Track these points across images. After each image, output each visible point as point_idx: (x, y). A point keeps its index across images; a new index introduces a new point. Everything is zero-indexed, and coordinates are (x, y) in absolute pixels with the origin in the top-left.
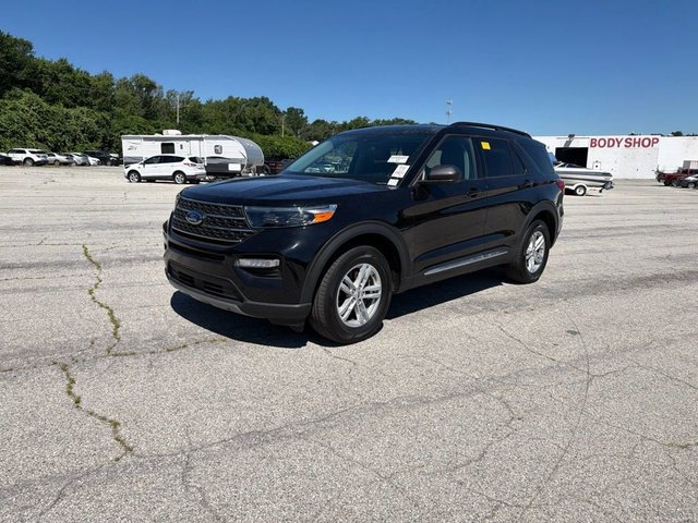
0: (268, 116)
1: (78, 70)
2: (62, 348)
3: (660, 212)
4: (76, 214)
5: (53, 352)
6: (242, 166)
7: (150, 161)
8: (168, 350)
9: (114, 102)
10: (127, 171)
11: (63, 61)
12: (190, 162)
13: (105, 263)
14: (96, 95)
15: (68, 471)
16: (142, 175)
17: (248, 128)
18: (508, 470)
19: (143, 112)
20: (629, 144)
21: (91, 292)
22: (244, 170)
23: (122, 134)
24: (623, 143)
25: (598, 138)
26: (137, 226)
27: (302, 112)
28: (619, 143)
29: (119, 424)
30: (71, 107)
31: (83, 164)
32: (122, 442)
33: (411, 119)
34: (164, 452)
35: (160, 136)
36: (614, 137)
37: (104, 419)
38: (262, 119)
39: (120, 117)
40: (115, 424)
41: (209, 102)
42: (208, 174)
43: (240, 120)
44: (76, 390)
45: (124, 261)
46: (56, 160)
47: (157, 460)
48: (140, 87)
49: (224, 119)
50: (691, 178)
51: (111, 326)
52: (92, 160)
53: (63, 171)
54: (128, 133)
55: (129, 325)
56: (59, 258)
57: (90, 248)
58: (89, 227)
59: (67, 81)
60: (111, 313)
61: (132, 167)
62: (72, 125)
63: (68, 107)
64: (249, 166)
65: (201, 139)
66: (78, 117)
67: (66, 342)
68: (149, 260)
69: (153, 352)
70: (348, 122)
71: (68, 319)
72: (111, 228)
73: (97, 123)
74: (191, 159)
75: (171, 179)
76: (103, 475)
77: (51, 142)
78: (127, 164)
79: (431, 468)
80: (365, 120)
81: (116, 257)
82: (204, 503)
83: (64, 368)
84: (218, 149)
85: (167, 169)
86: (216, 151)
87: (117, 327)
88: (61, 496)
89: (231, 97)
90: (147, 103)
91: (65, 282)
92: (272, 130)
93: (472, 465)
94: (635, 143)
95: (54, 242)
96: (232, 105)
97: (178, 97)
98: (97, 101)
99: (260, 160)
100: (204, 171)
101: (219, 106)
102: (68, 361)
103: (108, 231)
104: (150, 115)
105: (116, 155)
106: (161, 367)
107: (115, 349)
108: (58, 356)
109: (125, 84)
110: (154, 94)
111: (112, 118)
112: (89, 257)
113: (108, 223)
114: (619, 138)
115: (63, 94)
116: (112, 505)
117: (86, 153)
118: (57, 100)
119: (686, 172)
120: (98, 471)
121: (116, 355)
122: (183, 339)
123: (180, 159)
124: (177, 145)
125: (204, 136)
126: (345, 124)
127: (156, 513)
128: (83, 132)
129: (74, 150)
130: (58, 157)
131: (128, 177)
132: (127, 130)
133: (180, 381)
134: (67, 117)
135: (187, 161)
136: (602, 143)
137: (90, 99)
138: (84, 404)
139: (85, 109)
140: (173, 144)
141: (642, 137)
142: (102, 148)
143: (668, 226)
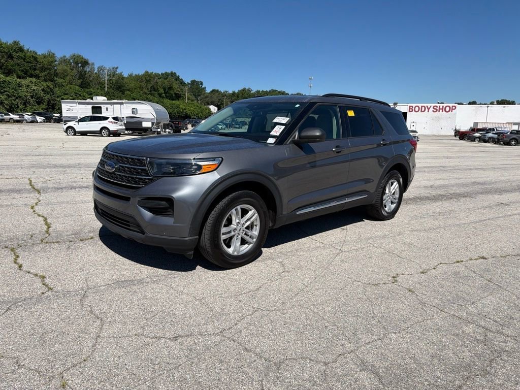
0: (175, 86)
1: (28, 50)
2: (11, 239)
3: (444, 157)
4: (24, 158)
5: (6, 241)
6: (153, 124)
7: (83, 120)
8: (81, 240)
9: (56, 75)
10: (65, 127)
11: (16, 43)
12: (113, 121)
13: (44, 190)
14: (43, 69)
15: (13, 299)
16: (77, 130)
17: (160, 95)
18: (270, 295)
19: (79, 82)
20: (436, 110)
21: (32, 208)
22: (154, 126)
23: (62, 99)
24: (431, 109)
25: (414, 105)
26: (69, 166)
27: (202, 84)
28: (429, 109)
29: (45, 277)
30: (23, 78)
31: (32, 122)
32: (47, 286)
33: (283, 90)
34: (71, 290)
35: (91, 101)
36: (425, 105)
37: (36, 275)
38: (170, 88)
39: (61, 86)
40: (43, 277)
41: (131, 76)
42: (127, 129)
43: (154, 89)
44: (20, 261)
45: (58, 189)
46: (11, 118)
47: (66, 294)
48: (77, 63)
49: (141, 88)
50: (477, 135)
51: (45, 227)
52: (39, 119)
53: (16, 126)
54: (67, 99)
55: (57, 226)
56: (11, 187)
57: (33, 181)
58: (34, 167)
59: (19, 58)
60: (45, 220)
61: (70, 124)
62: (23, 92)
63: (20, 78)
64: (158, 123)
65: (122, 104)
66: (28, 86)
67: (14, 236)
68: (75, 188)
69: (71, 241)
70: (236, 91)
71: (16, 223)
72: (50, 167)
73: (43, 90)
74: (114, 118)
75: (99, 133)
76: (34, 300)
77: (7, 105)
78: (66, 122)
79: (227, 295)
80: (249, 90)
81: (52, 186)
82: (91, 312)
83: (12, 250)
84: (134, 111)
85: (96, 126)
86: (133, 113)
87: (49, 227)
88: (8, 309)
89: (147, 72)
90: (82, 75)
91: (15, 202)
92: (178, 97)
93: (250, 293)
94: (440, 109)
95: (8, 176)
96: (148, 78)
97: (106, 71)
98: (44, 74)
99: (167, 119)
100: (124, 127)
101: (138, 78)
102: (16, 246)
103: (48, 169)
104: (85, 85)
105: (58, 115)
106: (75, 249)
107: (46, 240)
108: (9, 244)
109: (64, 61)
110: (87, 69)
111: (55, 86)
112: (33, 187)
113: (48, 164)
114: (429, 105)
115: (17, 68)
116: (38, 313)
117: (34, 114)
118: (12, 72)
119: (474, 130)
120: (31, 299)
121: (47, 243)
122: (92, 234)
123: (106, 118)
124: (104, 107)
125: (124, 101)
126: (234, 93)
127: (63, 316)
128: (32, 97)
129: (25, 111)
130: (12, 116)
131: (66, 132)
132: (66, 96)
133: (86, 256)
134: (20, 85)
135: (111, 119)
136: (417, 109)
137: (37, 72)
138: (24, 268)
139: (34, 80)
140: (100, 107)
141: (445, 105)
142: (47, 109)
143: (443, 167)
